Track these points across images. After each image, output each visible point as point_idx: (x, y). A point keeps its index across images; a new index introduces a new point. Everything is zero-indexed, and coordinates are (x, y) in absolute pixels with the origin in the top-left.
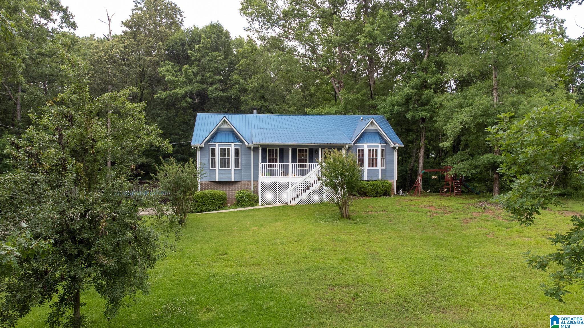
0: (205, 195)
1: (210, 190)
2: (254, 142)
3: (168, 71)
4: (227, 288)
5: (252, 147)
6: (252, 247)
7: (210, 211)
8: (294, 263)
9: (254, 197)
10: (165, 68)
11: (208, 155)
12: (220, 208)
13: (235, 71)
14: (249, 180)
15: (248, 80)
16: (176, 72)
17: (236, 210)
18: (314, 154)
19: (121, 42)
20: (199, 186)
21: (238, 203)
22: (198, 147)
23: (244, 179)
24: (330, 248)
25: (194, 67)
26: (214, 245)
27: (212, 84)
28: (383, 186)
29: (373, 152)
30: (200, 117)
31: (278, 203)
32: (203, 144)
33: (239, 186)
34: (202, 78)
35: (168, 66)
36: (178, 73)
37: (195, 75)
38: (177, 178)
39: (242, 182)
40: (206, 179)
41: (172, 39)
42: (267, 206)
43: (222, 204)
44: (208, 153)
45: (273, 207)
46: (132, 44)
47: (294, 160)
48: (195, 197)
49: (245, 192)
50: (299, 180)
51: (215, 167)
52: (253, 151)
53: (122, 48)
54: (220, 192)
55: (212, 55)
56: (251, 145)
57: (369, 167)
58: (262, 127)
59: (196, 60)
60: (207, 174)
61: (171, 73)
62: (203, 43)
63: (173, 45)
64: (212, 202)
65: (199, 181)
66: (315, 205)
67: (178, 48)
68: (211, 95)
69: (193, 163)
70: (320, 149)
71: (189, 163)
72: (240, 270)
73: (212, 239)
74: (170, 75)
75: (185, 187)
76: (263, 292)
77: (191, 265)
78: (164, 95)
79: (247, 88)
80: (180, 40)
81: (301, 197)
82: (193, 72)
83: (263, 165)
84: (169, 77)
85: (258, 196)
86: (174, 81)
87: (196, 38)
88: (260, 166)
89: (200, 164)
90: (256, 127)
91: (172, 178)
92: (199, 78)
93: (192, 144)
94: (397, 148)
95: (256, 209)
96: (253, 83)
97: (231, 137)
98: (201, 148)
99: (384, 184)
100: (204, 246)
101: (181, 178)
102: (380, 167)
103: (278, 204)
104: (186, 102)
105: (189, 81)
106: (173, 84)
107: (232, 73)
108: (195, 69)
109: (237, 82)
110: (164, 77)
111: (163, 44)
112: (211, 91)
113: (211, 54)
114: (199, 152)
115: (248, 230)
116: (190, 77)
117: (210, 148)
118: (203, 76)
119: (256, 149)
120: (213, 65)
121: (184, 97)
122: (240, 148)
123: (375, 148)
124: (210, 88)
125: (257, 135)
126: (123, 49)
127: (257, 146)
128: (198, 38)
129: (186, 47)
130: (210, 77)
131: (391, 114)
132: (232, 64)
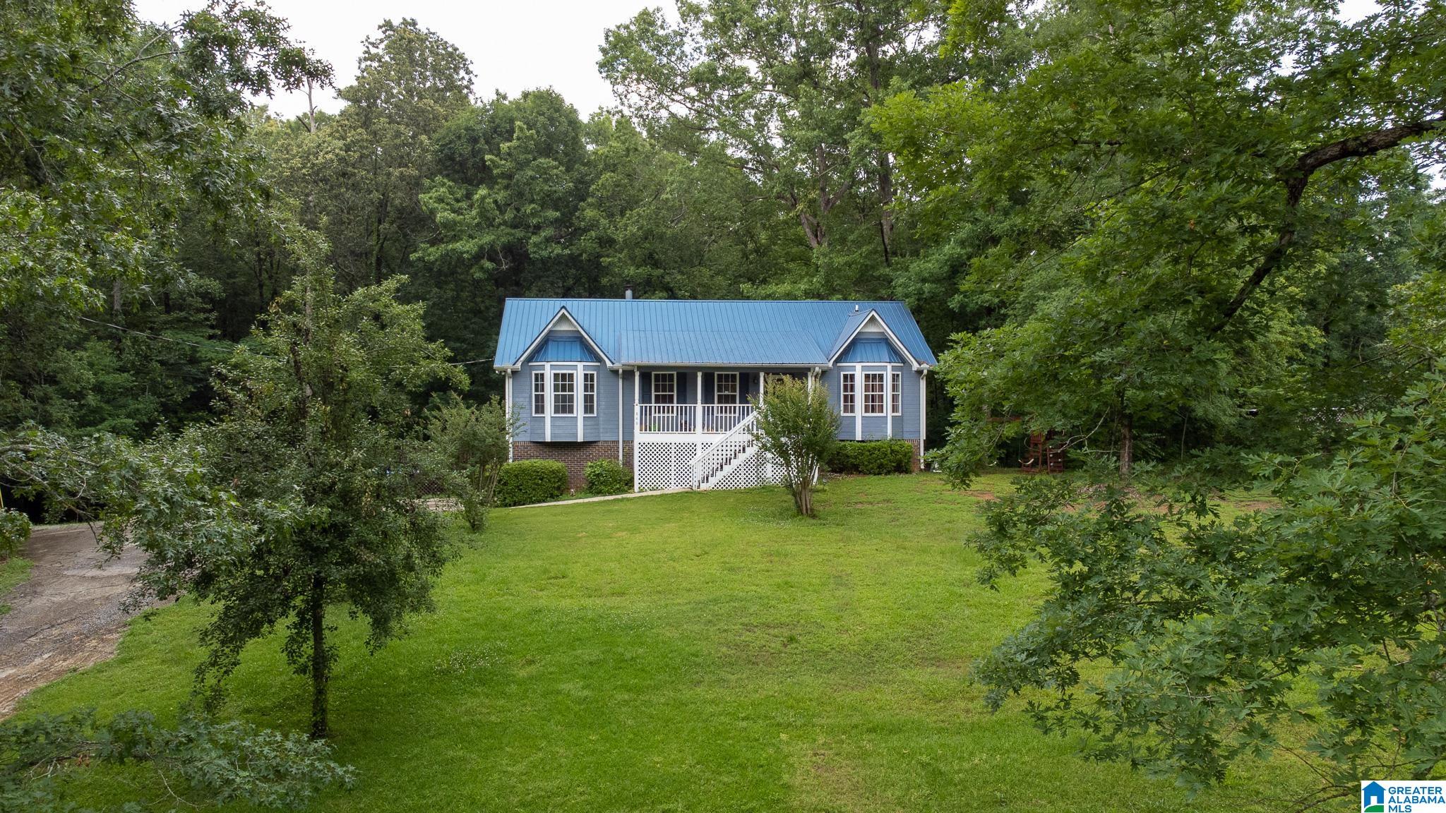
0: (523, 471)
1: (533, 460)
2: (624, 361)
3: (440, 200)
4: (564, 630)
5: (621, 371)
6: (612, 565)
7: (533, 503)
8: (689, 590)
9: (625, 475)
10: (434, 194)
11: (528, 388)
12: (553, 497)
13: (590, 200)
14: (614, 439)
15: (618, 218)
16: (458, 201)
17: (586, 500)
18: (751, 384)
19: (337, 135)
20: (511, 450)
21: (591, 488)
22: (509, 371)
23: (604, 437)
24: (761, 566)
25: (499, 190)
26: (540, 562)
27: (538, 228)
28: (892, 451)
29: (874, 381)
30: (512, 306)
31: (673, 486)
32: (519, 365)
33: (593, 451)
34: (515, 217)
35: (442, 190)
36: (464, 205)
37: (501, 208)
38: (467, 435)
39: (600, 444)
40: (524, 438)
41: (449, 128)
42: (650, 493)
43: (559, 488)
44: (528, 383)
45: (661, 496)
46: (362, 140)
47: (708, 398)
48: (502, 474)
49: (605, 464)
50: (717, 439)
51: (543, 412)
52: (623, 379)
53: (341, 149)
54: (552, 463)
55: (538, 166)
56: (617, 365)
57: (866, 411)
58: (642, 327)
59: (503, 175)
60: (527, 427)
61: (447, 204)
62: (518, 139)
63: (451, 142)
64: (537, 484)
65: (511, 440)
66: (749, 491)
67: (464, 149)
68: (535, 252)
69: (499, 403)
70: (762, 375)
71: (491, 403)
72: (588, 602)
73: (538, 552)
74: (446, 210)
75: (483, 453)
76: (627, 634)
77: (498, 594)
78: (434, 253)
79: (615, 237)
80: (467, 129)
81: (720, 475)
82: (496, 202)
83: (642, 407)
84: (443, 215)
85: (633, 472)
86: (455, 223)
87: (503, 125)
88: (637, 409)
89: (513, 406)
90: (630, 327)
91: (457, 434)
92: (509, 215)
93: (497, 365)
94: (925, 372)
95: (628, 499)
96: (628, 227)
97: (577, 350)
98: (514, 373)
99: (897, 448)
100: (521, 564)
101: (475, 434)
102: (888, 412)
103: (673, 489)
104: (482, 268)
105: (487, 222)
106: (453, 231)
107: (582, 204)
108: (501, 196)
109: (593, 225)
110: (433, 212)
111: (430, 139)
112: (535, 245)
113: (536, 163)
114: (511, 380)
115: (609, 537)
116: (489, 215)
117: (534, 372)
118: (518, 210)
119: (628, 374)
120: (541, 187)
121: (478, 257)
122: (595, 373)
123: (877, 373)
124: (534, 239)
125: (631, 345)
126: (343, 153)
127: (630, 368)
128: (508, 125)
129: (482, 144)
130: (533, 214)
131: (918, 300)
132: (581, 182)
